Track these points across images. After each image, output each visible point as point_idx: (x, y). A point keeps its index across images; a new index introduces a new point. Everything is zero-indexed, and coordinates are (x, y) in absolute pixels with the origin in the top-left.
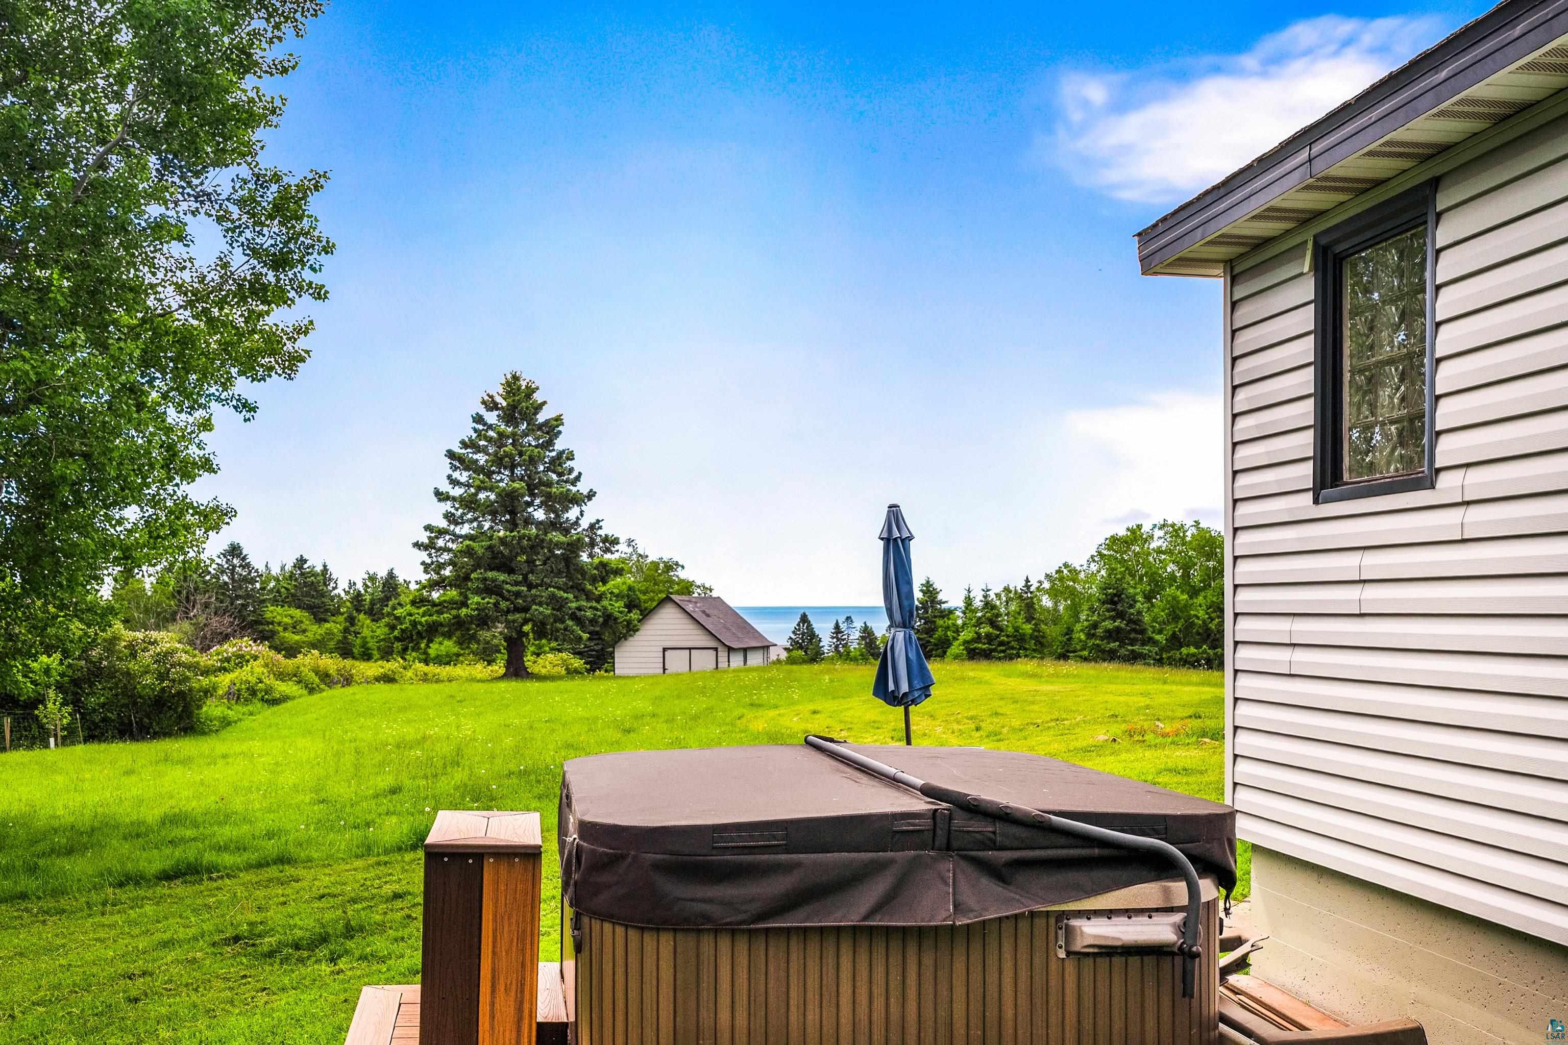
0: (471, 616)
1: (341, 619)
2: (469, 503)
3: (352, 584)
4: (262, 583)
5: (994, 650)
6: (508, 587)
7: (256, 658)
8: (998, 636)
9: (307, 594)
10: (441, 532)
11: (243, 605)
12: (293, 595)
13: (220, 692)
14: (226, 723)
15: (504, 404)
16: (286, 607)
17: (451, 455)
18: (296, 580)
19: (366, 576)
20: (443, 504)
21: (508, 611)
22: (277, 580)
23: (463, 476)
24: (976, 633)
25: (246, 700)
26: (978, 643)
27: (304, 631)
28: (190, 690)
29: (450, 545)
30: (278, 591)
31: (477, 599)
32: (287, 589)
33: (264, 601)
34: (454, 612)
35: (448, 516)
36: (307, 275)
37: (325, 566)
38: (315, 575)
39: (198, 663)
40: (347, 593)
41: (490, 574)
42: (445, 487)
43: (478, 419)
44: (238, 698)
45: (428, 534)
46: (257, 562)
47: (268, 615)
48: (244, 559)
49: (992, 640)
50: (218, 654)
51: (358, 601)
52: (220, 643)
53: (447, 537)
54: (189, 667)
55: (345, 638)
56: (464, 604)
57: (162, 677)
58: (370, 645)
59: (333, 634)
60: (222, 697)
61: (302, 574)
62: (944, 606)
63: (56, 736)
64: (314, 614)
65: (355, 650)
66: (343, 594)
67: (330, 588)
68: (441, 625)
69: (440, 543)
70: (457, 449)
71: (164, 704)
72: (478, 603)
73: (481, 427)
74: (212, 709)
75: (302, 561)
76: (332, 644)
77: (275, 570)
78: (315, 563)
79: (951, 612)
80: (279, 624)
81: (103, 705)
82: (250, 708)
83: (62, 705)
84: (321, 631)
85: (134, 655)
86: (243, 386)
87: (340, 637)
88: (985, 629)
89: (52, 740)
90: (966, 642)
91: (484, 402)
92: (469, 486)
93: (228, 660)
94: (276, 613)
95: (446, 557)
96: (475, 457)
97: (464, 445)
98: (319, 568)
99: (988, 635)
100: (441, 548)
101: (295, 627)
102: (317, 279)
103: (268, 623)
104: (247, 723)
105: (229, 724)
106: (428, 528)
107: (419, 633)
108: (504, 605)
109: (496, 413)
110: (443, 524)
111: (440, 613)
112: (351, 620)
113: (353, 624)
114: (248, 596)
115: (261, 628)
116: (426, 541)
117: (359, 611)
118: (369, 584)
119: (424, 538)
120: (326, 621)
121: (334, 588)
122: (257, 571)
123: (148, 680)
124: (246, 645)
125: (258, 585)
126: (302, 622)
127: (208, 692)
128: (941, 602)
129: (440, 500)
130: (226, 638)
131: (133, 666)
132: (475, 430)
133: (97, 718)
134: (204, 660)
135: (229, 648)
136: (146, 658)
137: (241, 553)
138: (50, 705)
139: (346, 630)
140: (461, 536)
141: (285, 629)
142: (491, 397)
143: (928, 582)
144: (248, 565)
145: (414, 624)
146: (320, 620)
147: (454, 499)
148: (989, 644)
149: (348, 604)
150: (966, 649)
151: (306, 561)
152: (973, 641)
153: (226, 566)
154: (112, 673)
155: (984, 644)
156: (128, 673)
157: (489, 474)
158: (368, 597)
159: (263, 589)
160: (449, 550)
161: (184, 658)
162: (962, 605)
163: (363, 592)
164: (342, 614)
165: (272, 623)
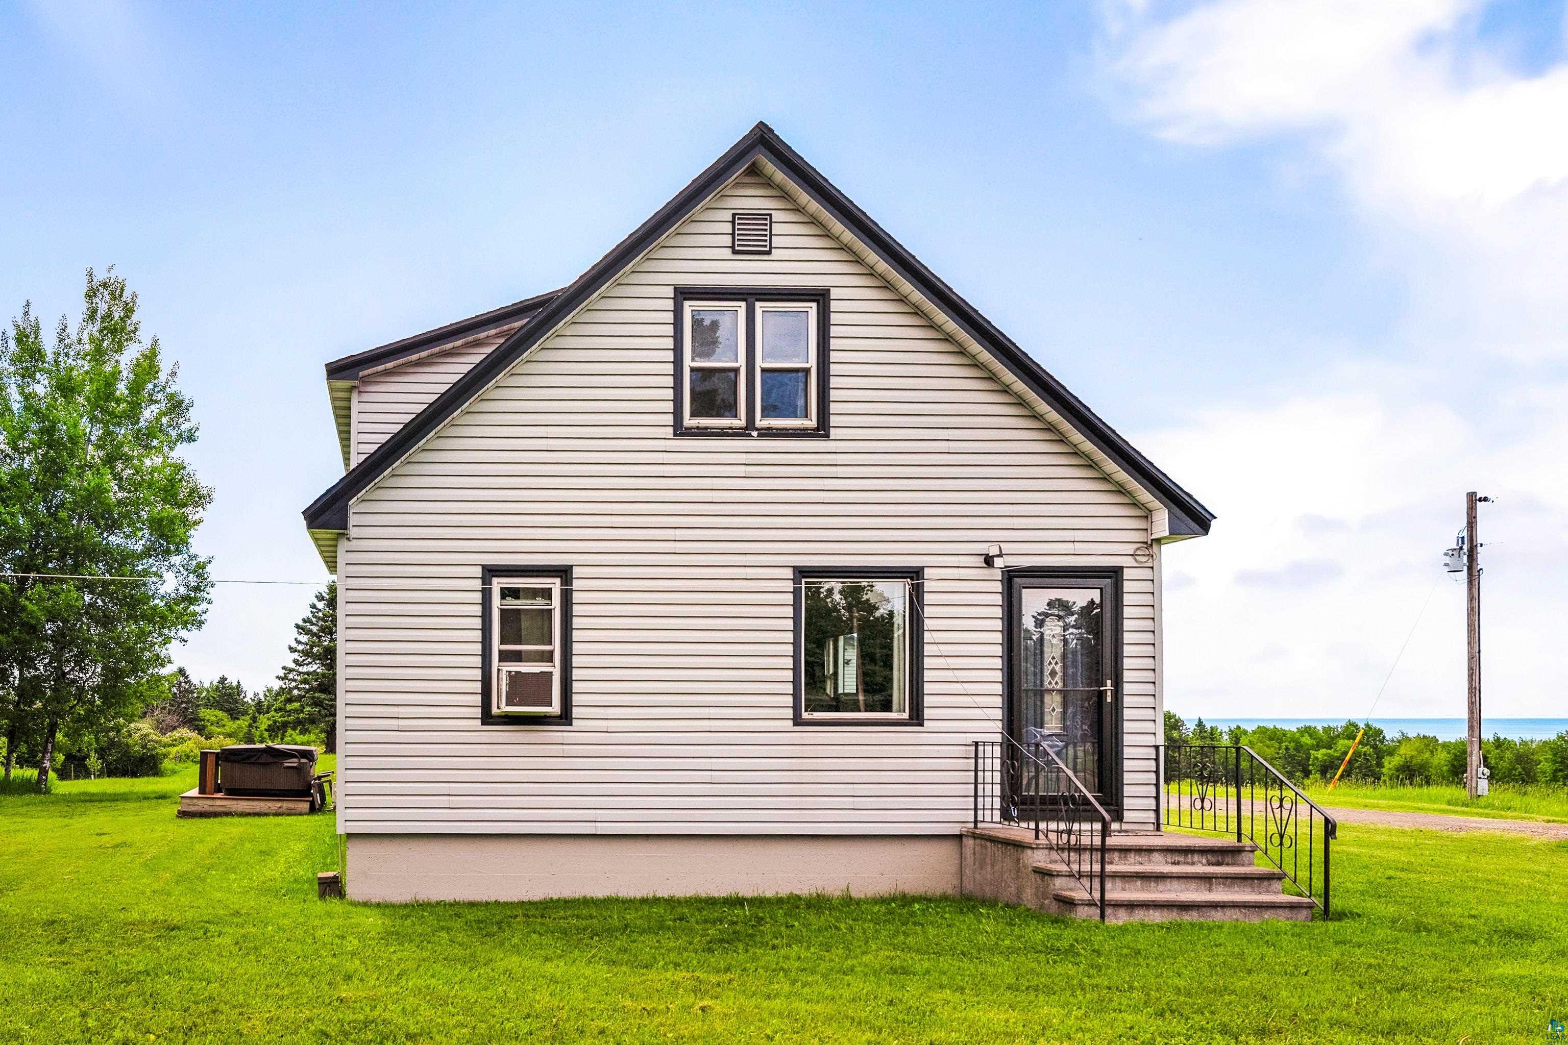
0: (305, 718)
1: (248, 717)
2: (306, 653)
3: (256, 694)
4: (198, 693)
6: (326, 702)
7: (190, 739)
9: (227, 701)
10: (291, 670)
11: (185, 708)
12: (218, 702)
13: (171, 756)
14: (174, 772)
15: (328, 597)
16: (213, 710)
17: (297, 626)
18: (220, 691)
19: (266, 689)
20: (293, 654)
21: (326, 715)
22: (208, 691)
23: (304, 638)
25: (184, 761)
27: (224, 726)
28: (157, 754)
29: (296, 677)
30: (208, 699)
31: (308, 709)
32: (213, 697)
33: (199, 706)
34: (296, 716)
35: (296, 662)
36: (206, 595)
37: (239, 682)
38: (232, 688)
39: (161, 740)
40: (253, 700)
41: (316, 695)
42: (294, 645)
43: (313, 606)
44: (180, 760)
45: (284, 671)
46: (194, 679)
47: (201, 715)
48: (187, 677)
50: (170, 737)
51: (260, 706)
52: (171, 731)
53: (295, 673)
54: (156, 742)
55: (250, 730)
56: (302, 711)
57: (144, 747)
58: (265, 736)
59: (242, 728)
60: (172, 759)
61: (223, 688)
63: (94, 775)
64: (231, 715)
65: (255, 739)
66: (250, 701)
67: (241, 697)
68: (289, 723)
69: (291, 676)
70: (301, 623)
71: (144, 761)
72: (309, 711)
73: (315, 610)
74: (167, 764)
75: (223, 679)
76: (241, 735)
77: (207, 685)
78: (232, 680)
80: (208, 721)
81: (115, 761)
82: (186, 765)
83: (98, 759)
84: (235, 726)
85: (130, 736)
86: (183, 633)
87: (246, 730)
89: (93, 776)
91: (317, 597)
92: (307, 644)
93: (176, 740)
94: (205, 713)
95: (294, 684)
96: (311, 627)
97: (304, 621)
98: (235, 684)
100: (291, 679)
101: (218, 723)
102: (208, 597)
103: (201, 720)
104: (185, 772)
105: (175, 772)
106: (284, 668)
107: (278, 727)
108: (323, 712)
109: (323, 602)
110: (293, 666)
111: (289, 716)
112: (254, 719)
113: (255, 722)
114: (189, 702)
115: (197, 723)
116: (283, 675)
117: (260, 713)
118: (268, 694)
119: (282, 673)
120: (238, 719)
121: (244, 697)
122: (195, 686)
123: (137, 748)
124: (185, 732)
125: (195, 695)
126: (222, 720)
127: (165, 756)
129: (291, 652)
130: (175, 728)
131: (130, 741)
132: (312, 612)
133: (112, 767)
134: (166, 739)
135: (176, 734)
136: (136, 737)
137: (185, 673)
138: (92, 759)
139: (250, 726)
140: (302, 673)
141: (212, 724)
142: (321, 594)
144: (189, 681)
145: (275, 722)
146: (234, 718)
147: (299, 651)
149: (253, 708)
151: (226, 679)
153: (175, 682)
154: (119, 744)
156: (127, 745)
157: (319, 637)
158: (266, 703)
159: (198, 697)
160: (295, 680)
161: (155, 738)
163: (263, 700)
164: (249, 715)
165: (204, 720)
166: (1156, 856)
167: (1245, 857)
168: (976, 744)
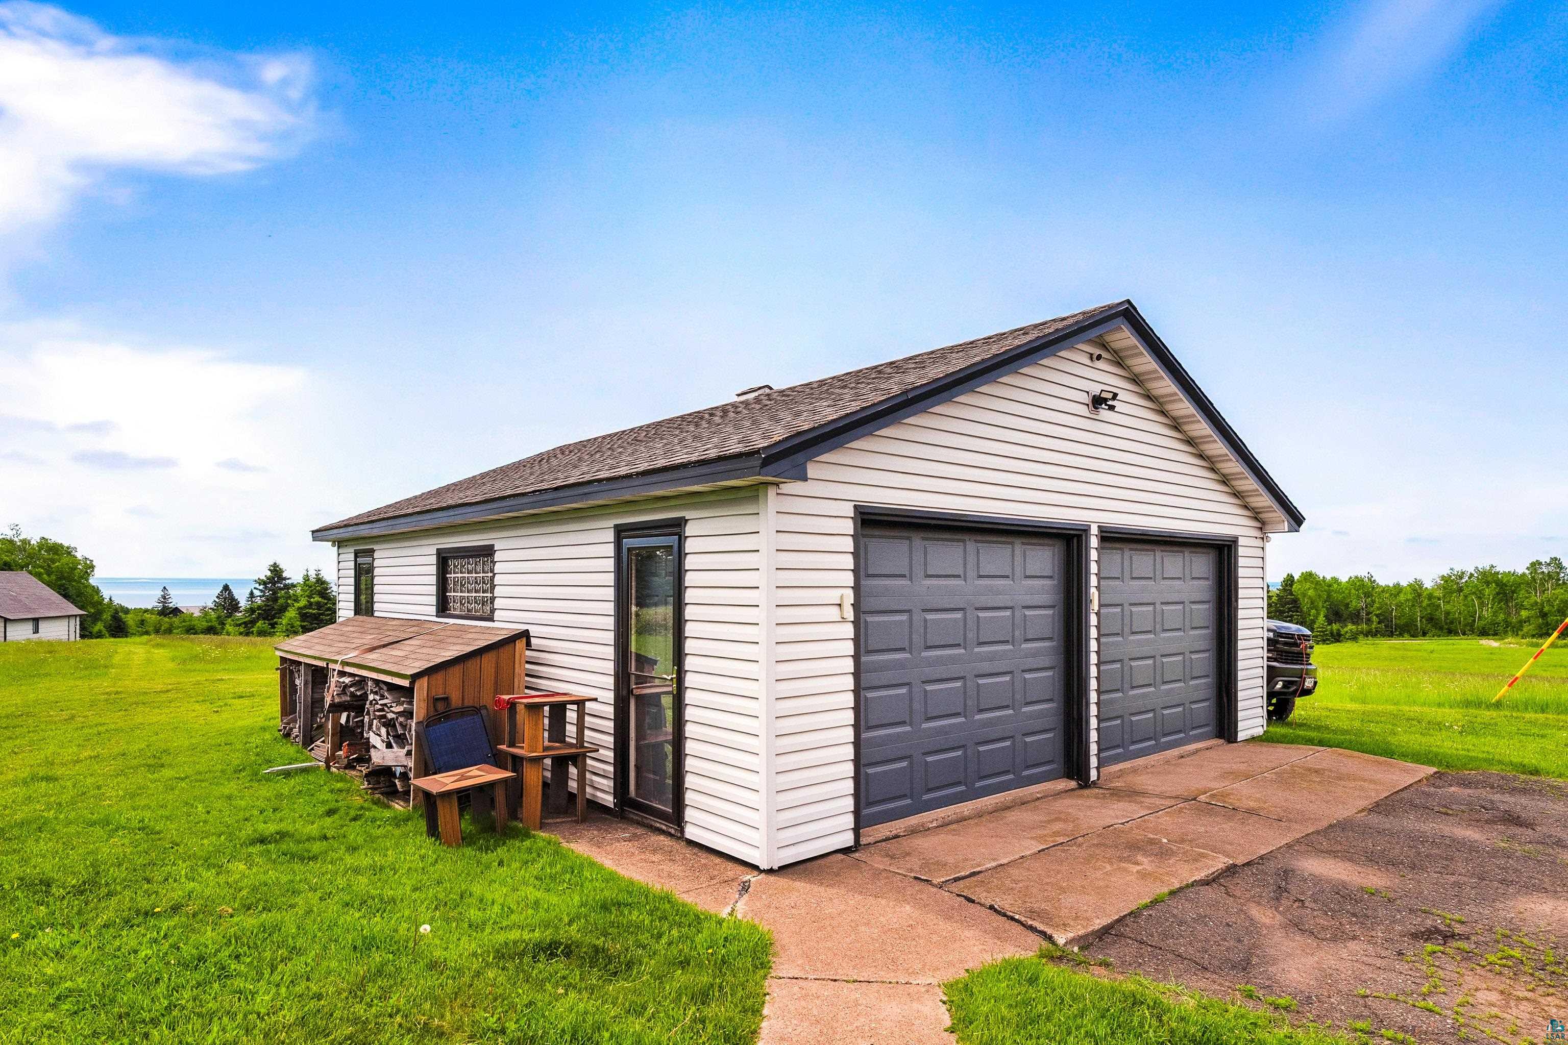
5: (322, 614)
8: (326, 604)
24: (308, 601)
26: (310, 609)
49: (321, 607)
62: (288, 582)
79: (293, 586)
88: (317, 599)
90: (299, 608)
99: (318, 603)
128: (285, 579)
143: (275, 564)
148: (319, 609)
150: (300, 613)
152: (305, 607)
155: (314, 609)
162: (301, 581)
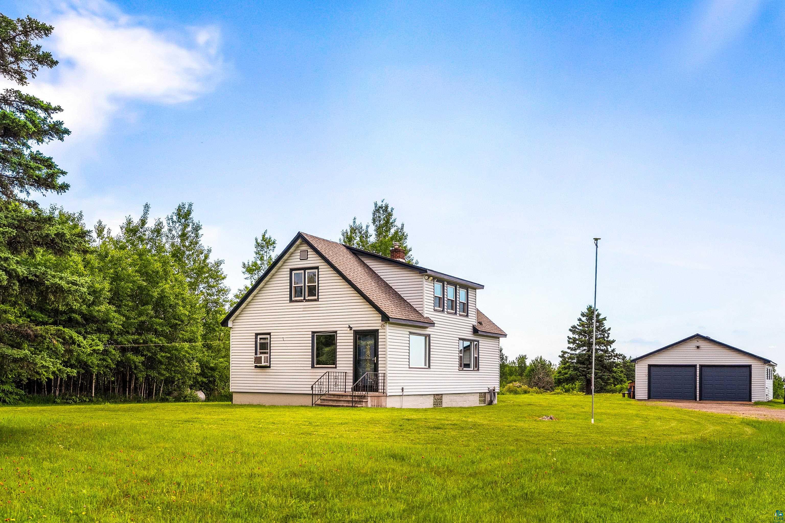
166: (349, 397)
167: (366, 398)
168: (346, 373)
